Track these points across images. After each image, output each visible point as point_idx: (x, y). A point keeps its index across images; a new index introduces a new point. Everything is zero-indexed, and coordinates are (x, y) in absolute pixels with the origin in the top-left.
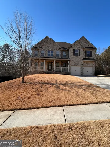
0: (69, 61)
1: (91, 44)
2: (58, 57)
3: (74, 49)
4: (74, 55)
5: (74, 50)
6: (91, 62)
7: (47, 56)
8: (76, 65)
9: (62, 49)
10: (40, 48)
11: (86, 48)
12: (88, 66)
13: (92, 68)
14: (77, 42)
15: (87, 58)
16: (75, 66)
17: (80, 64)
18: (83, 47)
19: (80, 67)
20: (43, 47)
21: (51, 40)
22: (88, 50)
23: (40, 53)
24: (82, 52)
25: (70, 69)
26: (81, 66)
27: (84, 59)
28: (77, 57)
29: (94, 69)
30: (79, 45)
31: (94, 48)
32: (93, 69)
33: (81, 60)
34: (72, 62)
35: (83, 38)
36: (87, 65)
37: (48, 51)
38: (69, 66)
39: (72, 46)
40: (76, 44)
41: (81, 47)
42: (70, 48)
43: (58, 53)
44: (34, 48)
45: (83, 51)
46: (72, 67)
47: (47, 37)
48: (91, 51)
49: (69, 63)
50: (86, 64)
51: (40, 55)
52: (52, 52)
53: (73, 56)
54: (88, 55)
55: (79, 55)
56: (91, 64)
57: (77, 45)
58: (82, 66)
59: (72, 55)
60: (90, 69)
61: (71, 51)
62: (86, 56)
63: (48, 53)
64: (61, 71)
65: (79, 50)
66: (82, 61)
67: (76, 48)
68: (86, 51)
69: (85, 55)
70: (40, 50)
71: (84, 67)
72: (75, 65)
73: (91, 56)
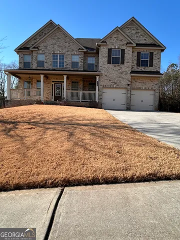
0: (97, 78)
1: (150, 36)
2: (76, 69)
3: (110, 48)
4: (109, 62)
5: (110, 50)
6: (151, 79)
7: (51, 68)
8: (115, 86)
9: (85, 50)
10: (34, 48)
11: (138, 45)
12: (143, 90)
13: (152, 93)
14: (116, 31)
15: (141, 69)
16: (113, 88)
17: (124, 83)
18: (131, 43)
19: (124, 91)
20: (42, 47)
21: (59, 28)
22: (145, 51)
23: (36, 59)
24: (130, 56)
25: (101, 95)
26: (126, 88)
27: (132, 72)
28: (117, 68)
29: (157, 95)
30: (121, 38)
31: (159, 46)
32: (154, 95)
33: (126, 74)
34: (106, 78)
35: (133, 22)
36: (140, 85)
37: (54, 56)
38: (97, 87)
39: (105, 42)
40: (116, 36)
41: (128, 43)
42: (99, 46)
43: (77, 59)
44: (19, 49)
45: (131, 53)
46: (105, 90)
47: (51, 24)
48: (152, 54)
49: (97, 80)
50: (138, 84)
51: (34, 66)
52: (62, 56)
53: (107, 66)
54: (144, 64)
55: (123, 63)
56: (149, 84)
57: (117, 38)
58: (129, 87)
59: (106, 63)
60: (148, 96)
61: (104, 52)
62: (138, 65)
63: (54, 59)
64: (81, 100)
65: (123, 51)
66: (129, 77)
67: (115, 44)
68: (139, 53)
69: (135, 62)
70: (35, 54)
71: (133, 92)
72: (111, 87)
73: (151, 65)
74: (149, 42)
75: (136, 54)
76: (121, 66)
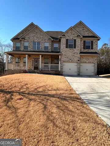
0: (60, 56)
1: (92, 32)
2: (47, 51)
3: (67, 39)
4: (67, 47)
5: (67, 40)
6: (92, 57)
7: (32, 50)
8: (70, 61)
9: (52, 40)
10: (22, 38)
11: (84, 37)
12: (87, 63)
13: (93, 65)
14: (71, 29)
15: (86, 50)
16: (69, 62)
17: (76, 59)
19: (76, 64)
20: (27, 38)
21: (37, 27)
22: (88, 40)
23: (23, 45)
24: (79, 43)
25: (62, 67)
26: (77, 62)
27: (81, 53)
28: (71, 50)
29: (96, 66)
30: (74, 33)
31: (97, 37)
32: (94, 66)
33: (77, 54)
34: (65, 56)
35: (81, 23)
36: (86, 60)
37: (34, 43)
38: (60, 62)
39: (64, 35)
40: (71, 32)
41: (78, 36)
42: (61, 38)
43: (47, 45)
44: (13, 39)
45: (80, 41)
46: (64, 64)
47: (32, 25)
48: (92, 42)
49: (60, 58)
50: (84, 60)
51: (22, 49)
52: (39, 43)
54: (88, 48)
55: (75, 47)
56: (91, 60)
57: (71, 33)
58: (79, 62)
59: (65, 48)
60: (91, 67)
61: (63, 41)
62: (84, 48)
63: (34, 45)
64: (50, 70)
65: (75, 40)
66: (79, 55)
67: (70, 37)
68: (84, 42)
69: (82, 47)
70: (22, 42)
71: (81, 64)
72: (68, 62)
73: (92, 48)
74: (90, 35)
75: (83, 42)
76: (74, 49)
